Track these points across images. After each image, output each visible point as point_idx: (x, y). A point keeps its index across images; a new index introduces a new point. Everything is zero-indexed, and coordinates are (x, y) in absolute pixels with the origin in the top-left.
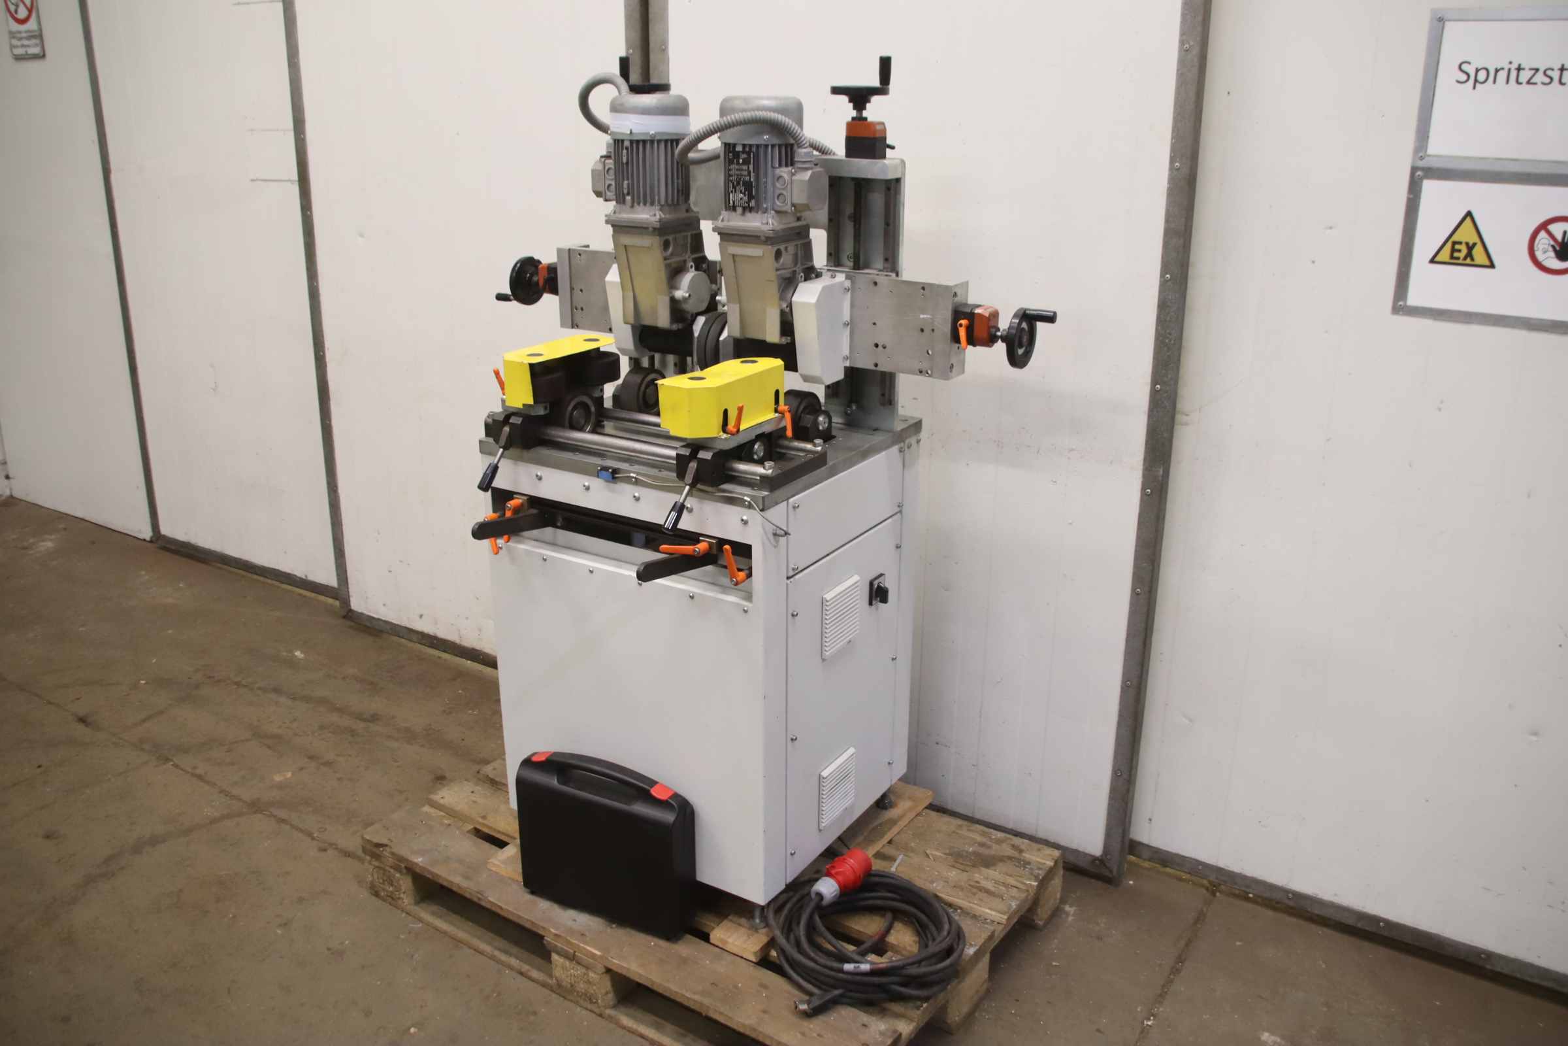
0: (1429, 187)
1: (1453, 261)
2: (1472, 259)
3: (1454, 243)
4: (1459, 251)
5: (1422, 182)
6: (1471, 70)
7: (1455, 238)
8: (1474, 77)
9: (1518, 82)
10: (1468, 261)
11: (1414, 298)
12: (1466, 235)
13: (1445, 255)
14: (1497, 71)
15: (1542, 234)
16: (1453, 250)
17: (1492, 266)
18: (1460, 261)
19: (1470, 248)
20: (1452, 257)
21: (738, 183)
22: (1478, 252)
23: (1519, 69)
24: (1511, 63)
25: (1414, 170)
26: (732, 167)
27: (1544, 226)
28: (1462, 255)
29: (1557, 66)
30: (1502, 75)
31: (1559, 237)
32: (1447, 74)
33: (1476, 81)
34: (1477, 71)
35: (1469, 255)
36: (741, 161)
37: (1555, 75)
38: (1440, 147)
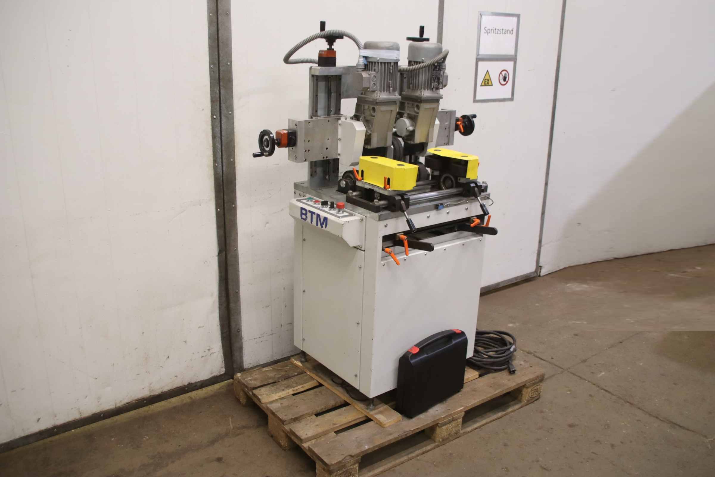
0: (480, 63)
1: (485, 85)
2: (489, 84)
3: (485, 80)
4: (486, 82)
5: (478, 62)
6: (487, 29)
7: (485, 78)
8: (488, 31)
9: (495, 33)
10: (488, 85)
11: (478, 98)
12: (487, 77)
13: (483, 84)
14: (492, 30)
15: (501, 75)
16: (485, 82)
17: (492, 85)
18: (486, 85)
19: (488, 80)
20: (485, 84)
21: (435, 78)
22: (490, 81)
23: (495, 29)
24: (494, 28)
25: (477, 59)
26: (435, 72)
27: (501, 73)
28: (486, 83)
29: (502, 29)
30: (492, 31)
31: (504, 75)
32: (483, 31)
33: (488, 33)
34: (488, 30)
35: (488, 83)
36: (437, 69)
37: (501, 31)
38: (482, 52)
